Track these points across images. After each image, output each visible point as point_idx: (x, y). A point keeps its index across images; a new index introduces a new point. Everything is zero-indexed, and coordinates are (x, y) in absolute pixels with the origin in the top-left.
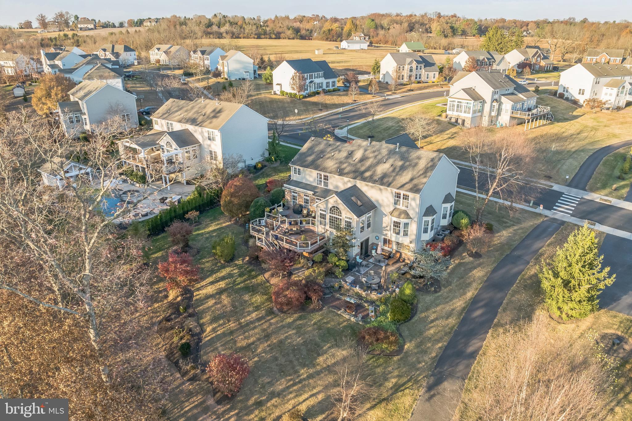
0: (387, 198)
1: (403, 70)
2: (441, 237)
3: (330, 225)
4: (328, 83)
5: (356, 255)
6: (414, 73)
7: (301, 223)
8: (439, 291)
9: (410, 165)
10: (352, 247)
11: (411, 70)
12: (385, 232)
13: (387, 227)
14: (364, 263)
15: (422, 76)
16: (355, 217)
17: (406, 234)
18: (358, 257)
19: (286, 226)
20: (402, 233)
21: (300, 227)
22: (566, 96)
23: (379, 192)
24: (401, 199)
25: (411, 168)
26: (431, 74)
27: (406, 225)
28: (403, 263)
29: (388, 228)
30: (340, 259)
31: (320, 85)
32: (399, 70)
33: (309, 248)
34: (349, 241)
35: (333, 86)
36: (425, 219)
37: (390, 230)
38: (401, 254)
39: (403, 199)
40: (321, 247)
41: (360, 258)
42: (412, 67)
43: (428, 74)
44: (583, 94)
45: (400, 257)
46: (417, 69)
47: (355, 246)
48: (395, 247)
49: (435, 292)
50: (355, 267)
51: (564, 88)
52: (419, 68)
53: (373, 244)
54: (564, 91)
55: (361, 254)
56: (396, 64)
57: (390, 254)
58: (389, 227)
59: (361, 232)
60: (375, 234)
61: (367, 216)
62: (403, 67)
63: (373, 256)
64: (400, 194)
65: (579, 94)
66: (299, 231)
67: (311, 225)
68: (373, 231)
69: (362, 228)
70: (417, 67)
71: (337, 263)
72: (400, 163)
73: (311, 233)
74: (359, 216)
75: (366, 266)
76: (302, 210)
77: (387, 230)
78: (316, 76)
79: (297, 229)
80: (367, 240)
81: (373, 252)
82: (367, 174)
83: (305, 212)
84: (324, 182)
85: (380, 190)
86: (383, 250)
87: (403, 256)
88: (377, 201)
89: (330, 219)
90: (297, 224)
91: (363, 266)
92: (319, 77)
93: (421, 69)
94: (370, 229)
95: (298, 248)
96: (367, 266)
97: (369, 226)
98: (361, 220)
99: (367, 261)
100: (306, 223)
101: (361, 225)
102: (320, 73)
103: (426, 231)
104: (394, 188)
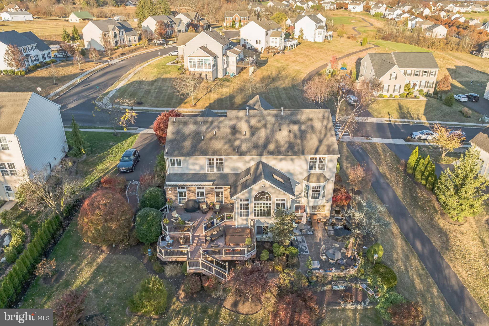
0: (300, 166)
1: (108, 36)
3: (255, 213)
4: (43, 55)
6: (118, 38)
11: (116, 36)
15: (125, 40)
22: (247, 47)
25: (311, 131)
26: (132, 38)
31: (37, 58)
32: (105, 36)
35: (49, 57)
42: (115, 33)
43: (130, 39)
44: (260, 43)
46: (120, 34)
51: (245, 40)
52: (121, 33)
54: (245, 42)
56: (101, 32)
62: (108, 33)
64: (316, 159)
65: (257, 43)
70: (119, 32)
72: (296, 128)
78: (30, 48)
82: (271, 147)
84: (217, 167)
89: (255, 207)
92: (32, 49)
93: (123, 34)
102: (33, 45)
104: (309, 154)
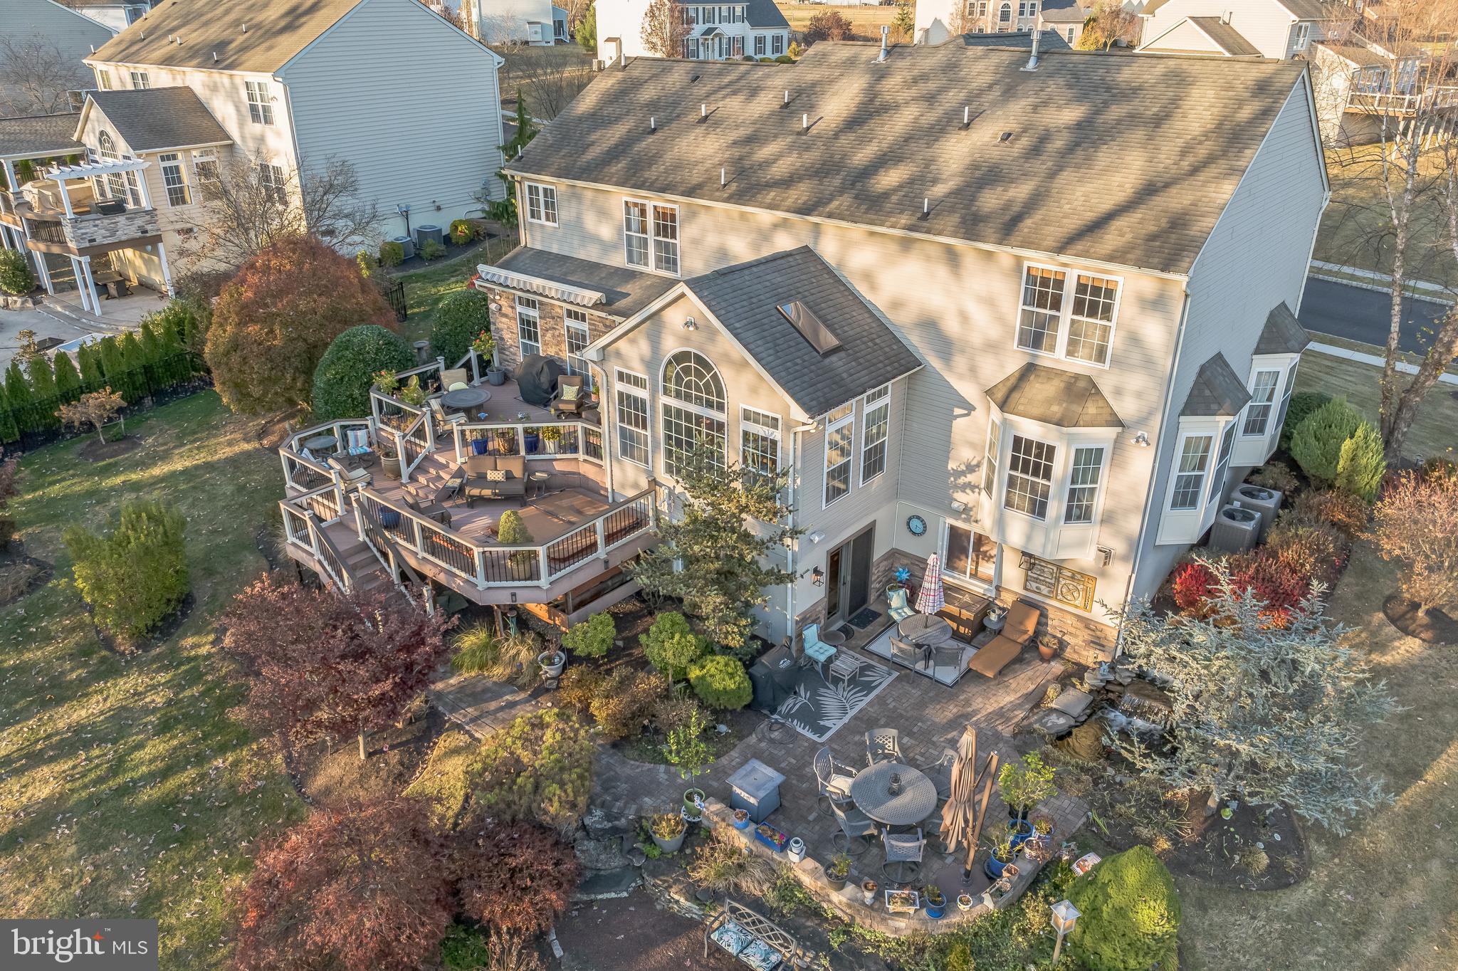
0: (990, 302)
2: (1248, 526)
3: (669, 454)
5: (804, 621)
7: (534, 445)
8: (1302, 877)
9: (1133, 120)
10: (781, 579)
12: (962, 498)
13: (971, 468)
14: (846, 664)
16: (798, 413)
17: (1078, 511)
18: (811, 633)
19: (458, 458)
20: (1056, 508)
21: (527, 467)
23: (942, 271)
24: (1066, 314)
25: (1140, 134)
27: (1088, 461)
28: (1057, 667)
29: (980, 477)
30: (709, 649)
33: (544, 581)
34: (761, 545)
36: (1195, 427)
37: (989, 487)
38: (1043, 615)
39: (1078, 308)
40: (614, 577)
41: (826, 637)
45: (1037, 633)
47: (791, 577)
48: (1013, 576)
49: (1280, 879)
50: (790, 690)
53: (894, 554)
55: (832, 609)
57: (984, 613)
58: (984, 470)
59: (834, 493)
60: (907, 507)
61: (868, 409)
63: (892, 623)
64: (1059, 284)
66: (519, 488)
67: (581, 456)
68: (896, 492)
69: (841, 473)
71: (694, 673)
72: (1071, 114)
73: (578, 501)
74: (818, 404)
75: (853, 681)
76: (554, 386)
77: (973, 487)
79: (509, 476)
80: (865, 539)
81: (897, 599)
82: (890, 178)
83: (569, 393)
84: (658, 243)
85: (952, 258)
86: (949, 591)
87: (1054, 625)
88: (930, 325)
89: (668, 425)
90: (513, 450)
91: (836, 681)
94: (877, 479)
95: (481, 582)
96: (859, 682)
97: (873, 463)
98: (831, 429)
99: (864, 650)
100: (562, 449)
101: (832, 458)
103: (1187, 497)
104: (1036, 246)
